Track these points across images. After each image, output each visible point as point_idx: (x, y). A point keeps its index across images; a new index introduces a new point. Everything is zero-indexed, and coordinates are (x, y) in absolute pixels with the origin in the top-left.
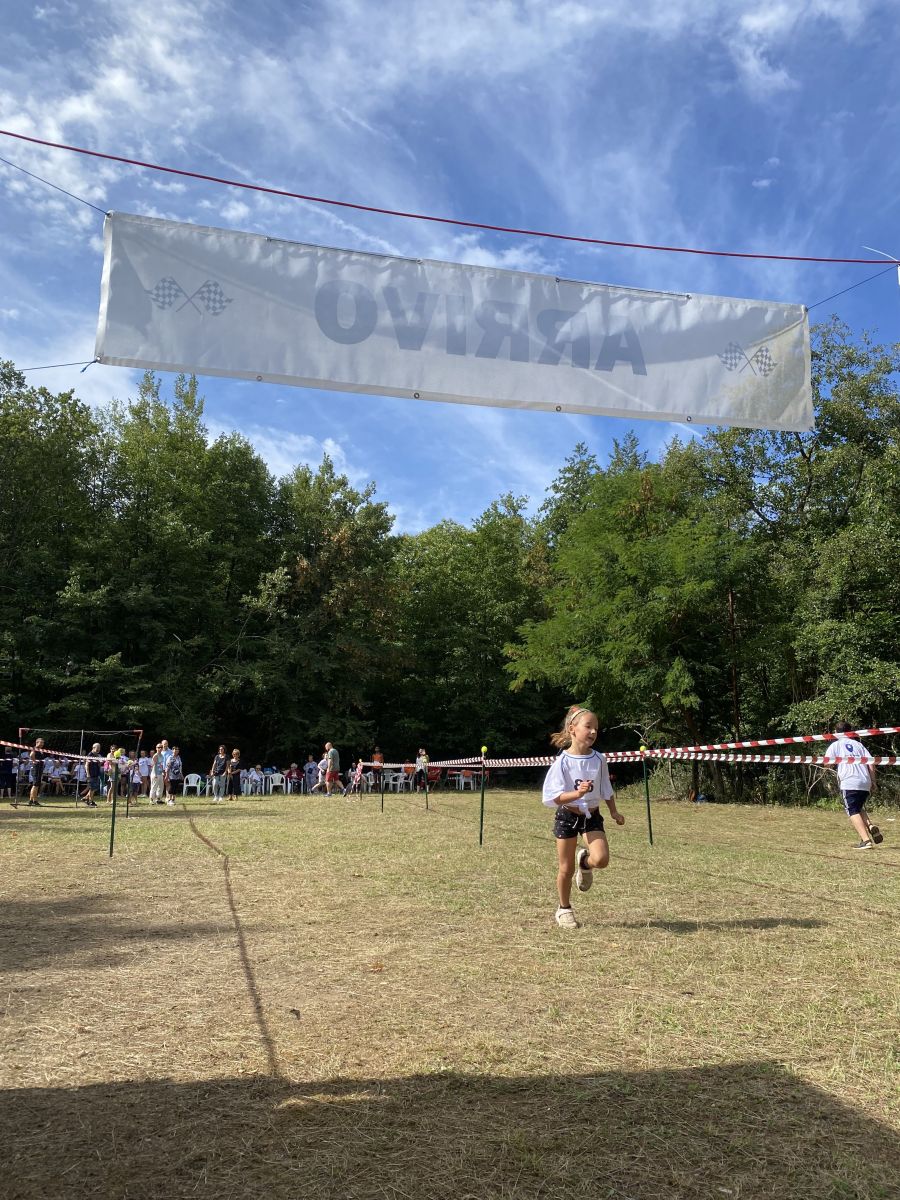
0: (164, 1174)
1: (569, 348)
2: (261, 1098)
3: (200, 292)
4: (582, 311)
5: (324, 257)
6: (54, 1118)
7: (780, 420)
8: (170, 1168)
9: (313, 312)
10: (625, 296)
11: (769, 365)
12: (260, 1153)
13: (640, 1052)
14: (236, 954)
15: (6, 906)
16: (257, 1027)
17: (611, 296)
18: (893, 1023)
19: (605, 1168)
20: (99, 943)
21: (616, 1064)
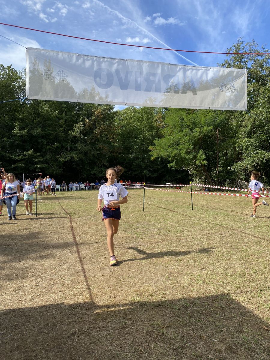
0: (65, 338)
2: (89, 310)
3: (57, 74)
4: (177, 74)
5: (96, 59)
7: (237, 107)
8: (66, 335)
9: (94, 79)
10: (191, 69)
11: (234, 89)
12: (90, 330)
13: (191, 291)
17: (186, 69)
18: (260, 279)
19: (183, 333)
20: (37, 251)
21: (185, 296)
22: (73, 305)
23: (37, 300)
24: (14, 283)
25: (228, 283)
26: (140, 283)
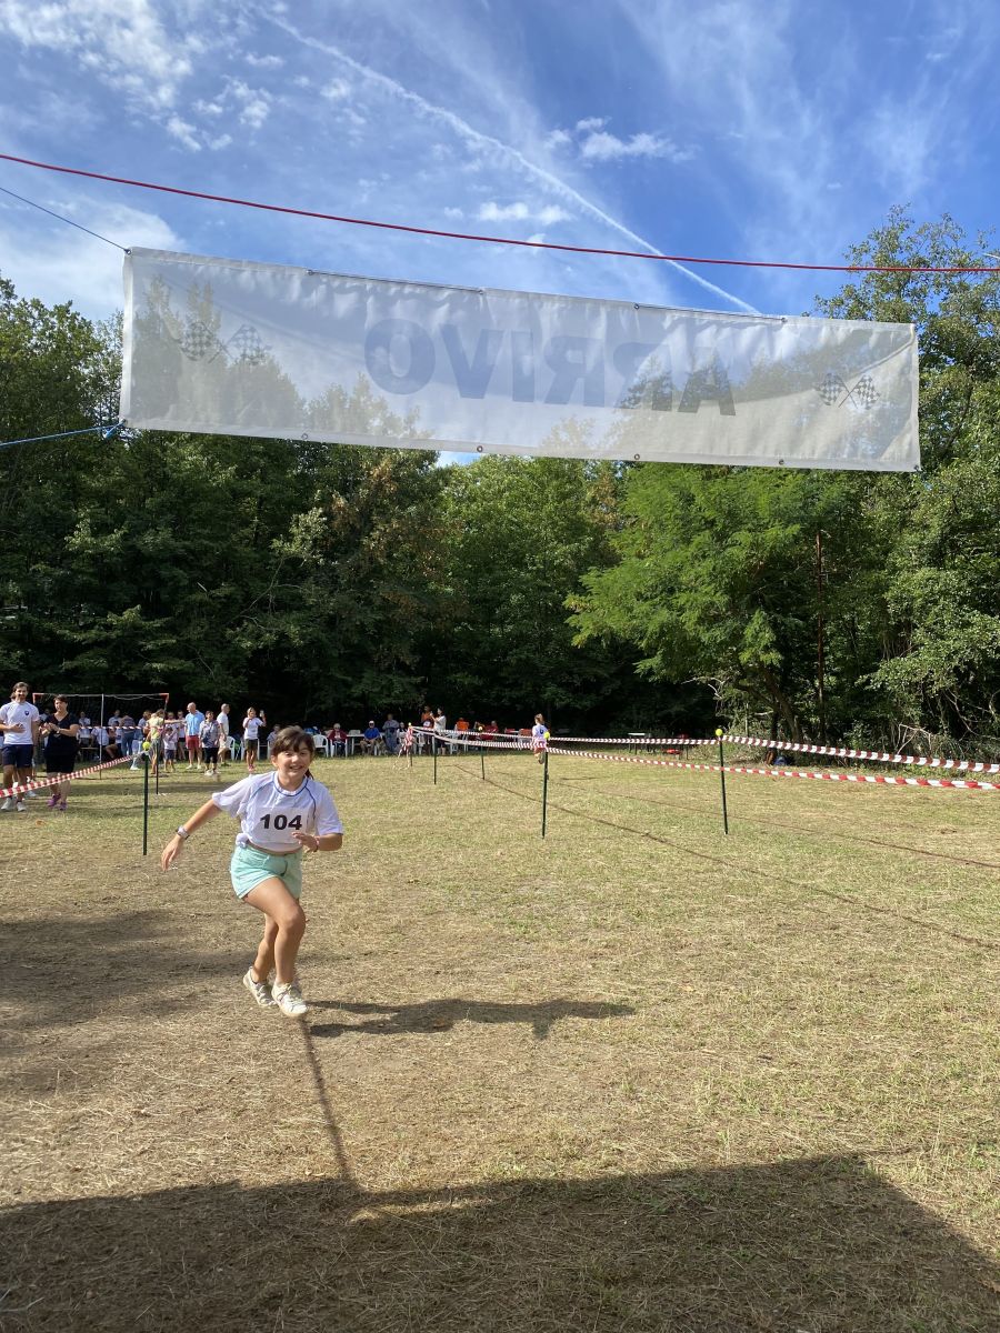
1: (649, 389)
2: (331, 1210)
3: (233, 339)
4: (664, 343)
5: (373, 290)
7: (882, 459)
8: (245, 1308)
9: (363, 359)
10: (714, 322)
11: (872, 396)
12: (335, 1287)
17: (697, 323)
18: (977, 1101)
19: (684, 1302)
20: (143, 985)
21: (693, 1161)
22: (272, 1190)
23: (140, 1170)
24: (56, 1105)
25: (858, 1112)
26: (526, 1110)
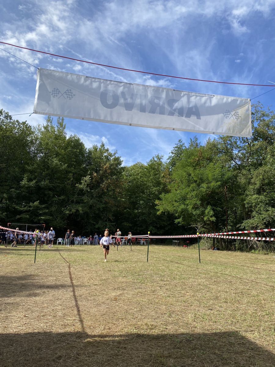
0: (49, 361)
1: (177, 110)
2: (79, 338)
3: (65, 92)
4: (181, 100)
5: (103, 82)
6: (16, 343)
7: (242, 134)
8: (51, 359)
9: (99, 99)
10: (195, 95)
11: (238, 117)
12: (78, 355)
13: (195, 327)
14: (72, 294)
15: (3, 277)
16: (78, 316)
17: (190, 95)
19: (184, 363)
21: (188, 331)
22: (62, 333)
23: (24, 328)
25: (238, 322)
26: (138, 319)
